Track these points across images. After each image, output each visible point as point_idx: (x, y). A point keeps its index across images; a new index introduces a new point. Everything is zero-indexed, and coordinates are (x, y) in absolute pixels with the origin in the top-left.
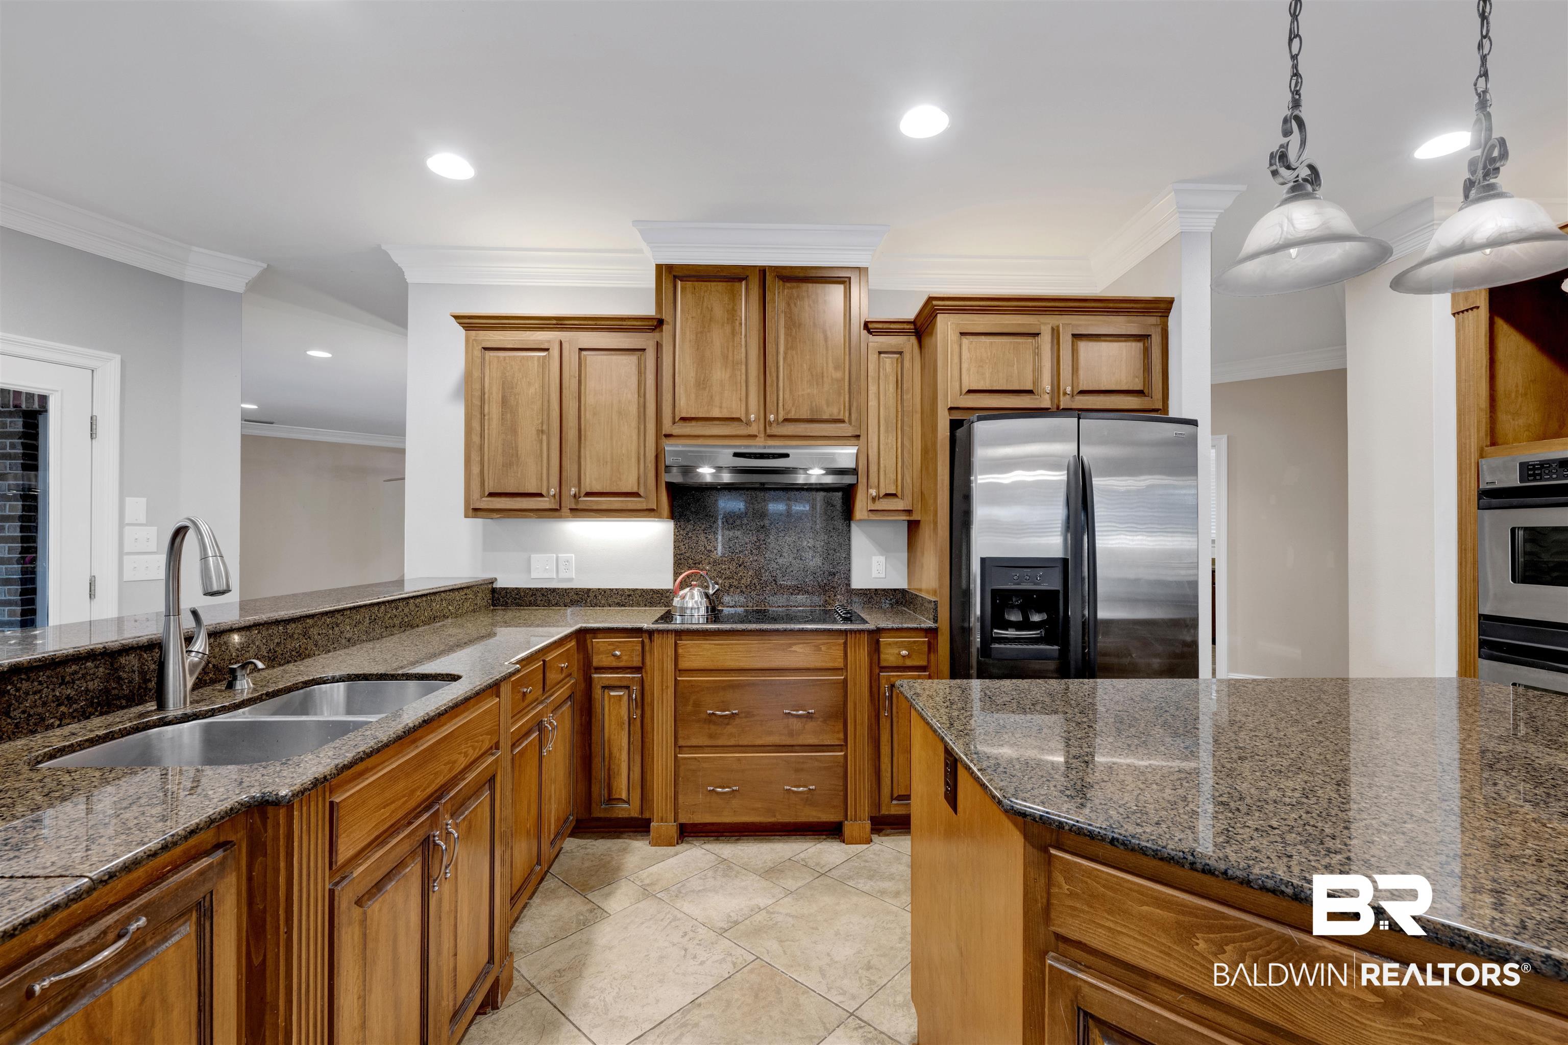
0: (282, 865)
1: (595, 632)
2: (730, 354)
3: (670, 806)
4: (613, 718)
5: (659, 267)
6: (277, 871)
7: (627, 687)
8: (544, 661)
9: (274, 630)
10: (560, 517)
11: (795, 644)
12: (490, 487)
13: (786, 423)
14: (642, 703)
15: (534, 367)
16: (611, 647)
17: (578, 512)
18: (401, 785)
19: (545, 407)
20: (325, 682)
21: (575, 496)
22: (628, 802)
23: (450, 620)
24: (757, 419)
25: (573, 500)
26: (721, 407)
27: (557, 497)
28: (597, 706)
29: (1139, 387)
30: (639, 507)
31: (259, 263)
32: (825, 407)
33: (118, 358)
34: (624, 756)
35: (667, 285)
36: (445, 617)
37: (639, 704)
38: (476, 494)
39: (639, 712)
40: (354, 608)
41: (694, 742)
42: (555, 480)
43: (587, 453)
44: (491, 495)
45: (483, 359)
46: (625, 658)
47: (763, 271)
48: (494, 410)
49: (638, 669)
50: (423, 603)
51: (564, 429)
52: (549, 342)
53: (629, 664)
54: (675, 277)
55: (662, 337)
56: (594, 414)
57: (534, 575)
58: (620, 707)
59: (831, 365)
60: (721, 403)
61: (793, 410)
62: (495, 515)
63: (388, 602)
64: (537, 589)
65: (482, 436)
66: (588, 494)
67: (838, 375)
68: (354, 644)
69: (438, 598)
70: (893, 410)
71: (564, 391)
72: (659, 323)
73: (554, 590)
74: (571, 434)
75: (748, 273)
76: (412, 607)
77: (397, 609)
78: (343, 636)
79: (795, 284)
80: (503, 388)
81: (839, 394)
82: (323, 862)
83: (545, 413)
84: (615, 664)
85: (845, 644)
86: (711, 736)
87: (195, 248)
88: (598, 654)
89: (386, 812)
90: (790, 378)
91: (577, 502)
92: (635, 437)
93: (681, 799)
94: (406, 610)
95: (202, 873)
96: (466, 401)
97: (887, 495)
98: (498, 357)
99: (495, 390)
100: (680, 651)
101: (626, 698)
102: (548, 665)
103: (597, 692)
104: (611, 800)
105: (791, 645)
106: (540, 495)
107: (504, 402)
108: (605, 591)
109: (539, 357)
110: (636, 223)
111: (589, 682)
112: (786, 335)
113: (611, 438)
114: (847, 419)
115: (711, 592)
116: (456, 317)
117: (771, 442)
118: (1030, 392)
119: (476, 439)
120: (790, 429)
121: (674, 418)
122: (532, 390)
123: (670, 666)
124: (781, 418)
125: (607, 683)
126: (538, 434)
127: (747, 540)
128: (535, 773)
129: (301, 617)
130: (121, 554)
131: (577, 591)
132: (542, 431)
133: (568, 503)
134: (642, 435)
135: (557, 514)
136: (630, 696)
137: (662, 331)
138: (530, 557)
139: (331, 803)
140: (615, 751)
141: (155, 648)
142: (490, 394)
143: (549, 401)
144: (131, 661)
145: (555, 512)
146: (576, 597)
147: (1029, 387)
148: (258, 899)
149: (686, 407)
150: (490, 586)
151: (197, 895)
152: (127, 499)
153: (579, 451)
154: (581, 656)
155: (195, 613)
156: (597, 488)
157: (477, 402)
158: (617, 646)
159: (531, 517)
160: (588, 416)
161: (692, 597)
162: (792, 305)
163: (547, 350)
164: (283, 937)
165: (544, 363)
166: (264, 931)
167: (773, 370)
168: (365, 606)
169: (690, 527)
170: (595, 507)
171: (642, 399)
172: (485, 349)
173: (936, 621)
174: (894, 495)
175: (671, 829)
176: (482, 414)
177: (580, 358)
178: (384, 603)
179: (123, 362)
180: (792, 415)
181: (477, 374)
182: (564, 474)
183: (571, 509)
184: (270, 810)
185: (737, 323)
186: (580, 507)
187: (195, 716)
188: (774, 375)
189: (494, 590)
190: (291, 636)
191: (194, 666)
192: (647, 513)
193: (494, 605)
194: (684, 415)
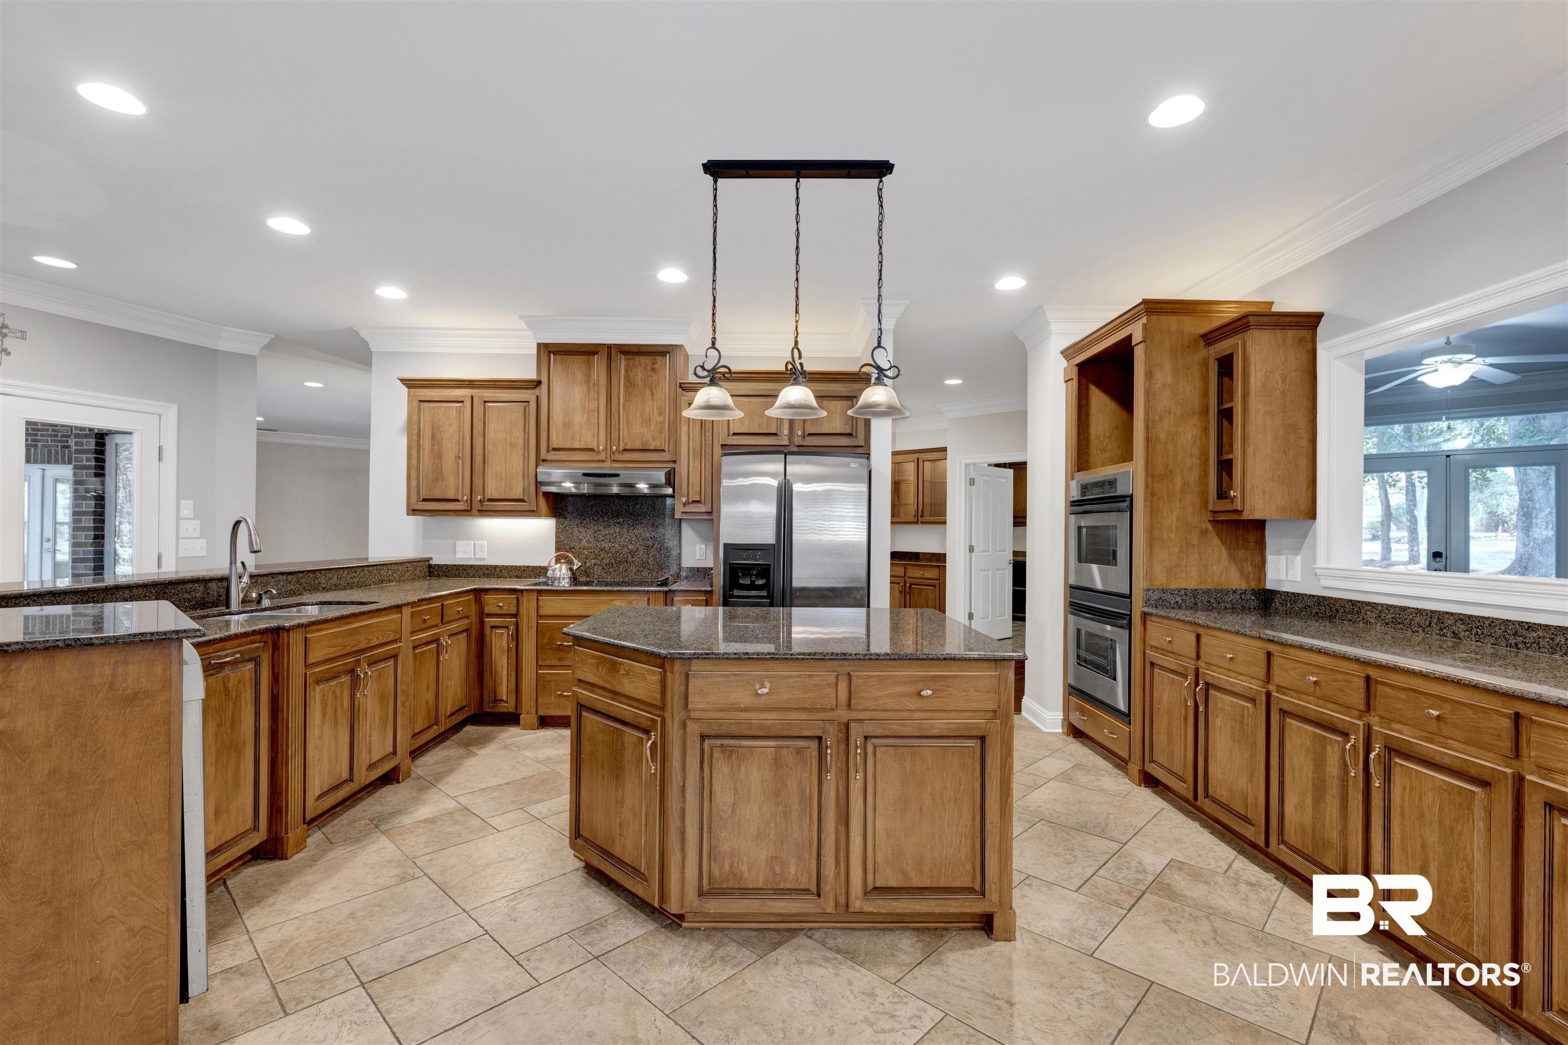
0: (286, 655)
1: (486, 591)
2: (587, 405)
3: (533, 704)
4: (497, 647)
5: (539, 345)
6: (283, 657)
7: (507, 627)
8: (442, 604)
9: (280, 577)
10: (471, 515)
11: (615, 600)
12: (423, 495)
13: (625, 452)
14: (517, 637)
15: (453, 414)
16: (496, 601)
17: (484, 512)
18: (339, 640)
19: (461, 441)
20: (308, 605)
21: (480, 500)
22: (507, 703)
23: (394, 583)
24: (605, 449)
25: (479, 503)
26: (580, 441)
27: (469, 502)
28: (487, 639)
29: (848, 431)
30: (524, 509)
31: (270, 335)
32: (651, 441)
33: (175, 407)
34: (505, 672)
35: (544, 358)
36: (390, 581)
37: (515, 638)
38: (414, 500)
39: (514, 643)
40: (327, 569)
41: (549, 663)
42: (467, 491)
43: (489, 472)
44: (424, 500)
45: (419, 408)
46: (505, 608)
47: (609, 347)
48: (426, 443)
49: (515, 616)
50: (375, 569)
51: (474, 455)
52: (463, 396)
53: (508, 612)
54: (550, 352)
55: (541, 393)
56: (494, 446)
57: (458, 556)
58: (502, 640)
59: (656, 412)
60: (580, 438)
61: (630, 443)
62: (427, 514)
63: (349, 567)
64: (460, 566)
65: (418, 461)
66: (490, 500)
67: (660, 419)
68: (328, 591)
69: (385, 568)
70: (698, 443)
71: (474, 429)
72: (539, 383)
73: (472, 566)
74: (478, 459)
75: (599, 349)
76: (366, 572)
77: (356, 572)
78: (320, 586)
79: (631, 357)
80: (433, 428)
81: (661, 432)
82: (302, 660)
83: (461, 445)
84: (499, 612)
85: (649, 600)
86: (560, 659)
87: (226, 328)
88: (488, 605)
89: (332, 650)
90: (628, 422)
91: (482, 506)
92: (521, 461)
93: (540, 699)
94: (362, 574)
95: (257, 648)
96: (408, 436)
97: (694, 502)
98: (429, 407)
99: (427, 429)
100: (540, 603)
101: (506, 634)
102: (445, 606)
103: (487, 630)
104: (496, 701)
105: (612, 601)
106: (457, 500)
107: (433, 437)
108: (507, 567)
109: (457, 407)
110: (521, 317)
111: (482, 623)
112: (625, 392)
113: (506, 463)
114: (666, 449)
115: (575, 568)
116: (402, 380)
117: (615, 465)
118: (775, 434)
119: (414, 462)
120: (628, 456)
121: (548, 448)
122: (452, 429)
123: (533, 613)
124: (621, 449)
125: (494, 624)
126: (456, 459)
127: (607, 532)
128: (433, 668)
129: (295, 572)
130: (178, 538)
131: (488, 567)
132: (459, 457)
133: (476, 506)
134: (526, 460)
135: (469, 513)
136: (508, 633)
137: (540, 389)
138: (455, 543)
139: (306, 637)
140: (499, 669)
141: (224, 580)
142: (424, 431)
143: (463, 437)
144: (213, 586)
145: (467, 512)
146: (487, 571)
147: (774, 431)
148: (276, 668)
149: (556, 442)
150: (427, 563)
151: (255, 655)
152: (182, 501)
153: (484, 471)
154: (477, 607)
155: (243, 563)
156: (496, 496)
157: (415, 437)
158: (501, 600)
159: (451, 515)
160: (489, 447)
161: (560, 570)
162: (629, 372)
163: (462, 402)
164: (286, 684)
165: (459, 412)
166: (278, 681)
167: (616, 416)
168: (334, 569)
169: (567, 523)
170: (494, 509)
171: (527, 436)
172: (421, 401)
173: (711, 586)
174: (699, 502)
175: (534, 719)
176: (419, 446)
177: (484, 407)
178: (346, 568)
179: (179, 409)
180: (629, 447)
181: (415, 418)
182: (474, 486)
183: (479, 511)
184: (281, 633)
185: (592, 384)
186: (484, 508)
187: (244, 612)
188: (617, 419)
189: (430, 566)
190: (290, 582)
191: (243, 589)
192: (529, 513)
193: (430, 576)
194: (555, 446)
